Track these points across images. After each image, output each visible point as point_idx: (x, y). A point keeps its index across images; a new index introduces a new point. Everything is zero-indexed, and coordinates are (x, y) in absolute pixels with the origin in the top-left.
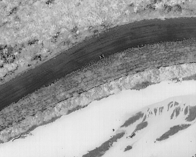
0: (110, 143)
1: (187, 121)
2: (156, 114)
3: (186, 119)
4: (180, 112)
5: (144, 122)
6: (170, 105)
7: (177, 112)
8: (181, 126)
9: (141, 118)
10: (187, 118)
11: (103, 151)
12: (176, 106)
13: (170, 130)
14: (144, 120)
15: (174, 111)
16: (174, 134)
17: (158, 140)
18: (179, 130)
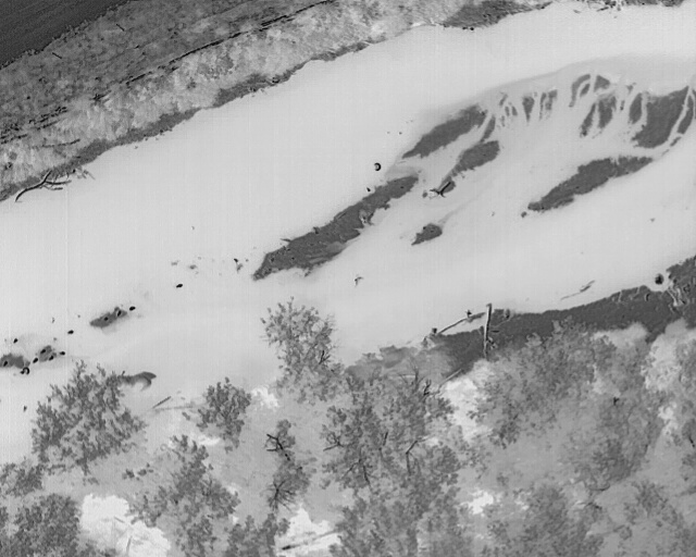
0: (363, 213)
1: (640, 145)
2: (528, 117)
3: (634, 139)
4: (613, 113)
5: (486, 141)
6: (580, 86)
7: (605, 111)
8: (618, 163)
9: (476, 126)
10: (638, 137)
11: (339, 240)
12: (601, 91)
13: (576, 176)
14: (487, 133)
15: (593, 107)
16: (591, 190)
17: (535, 207)
18: (611, 176)
